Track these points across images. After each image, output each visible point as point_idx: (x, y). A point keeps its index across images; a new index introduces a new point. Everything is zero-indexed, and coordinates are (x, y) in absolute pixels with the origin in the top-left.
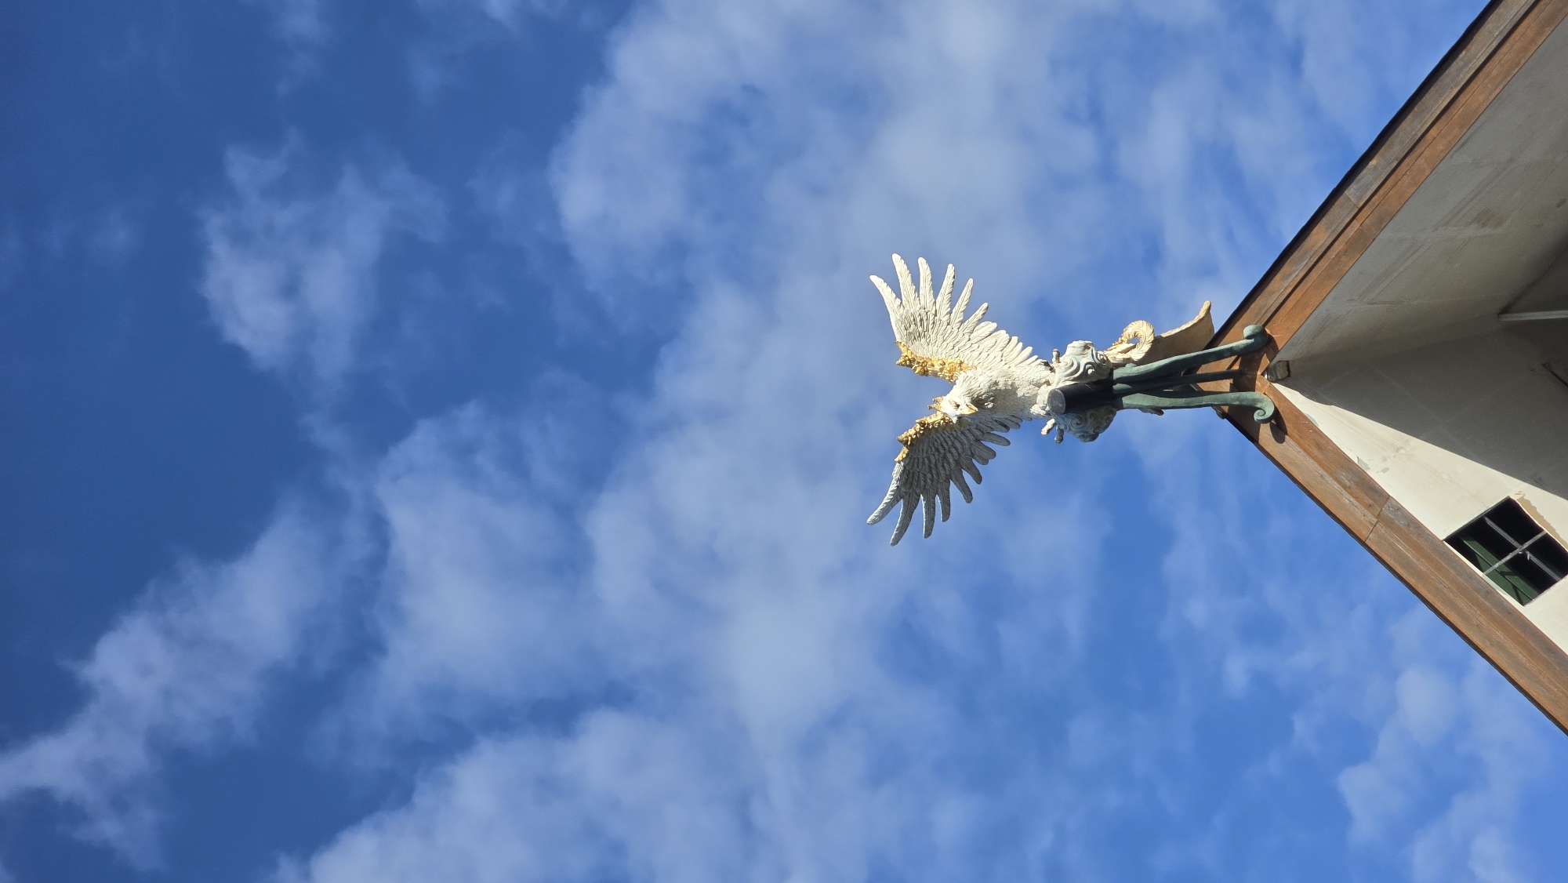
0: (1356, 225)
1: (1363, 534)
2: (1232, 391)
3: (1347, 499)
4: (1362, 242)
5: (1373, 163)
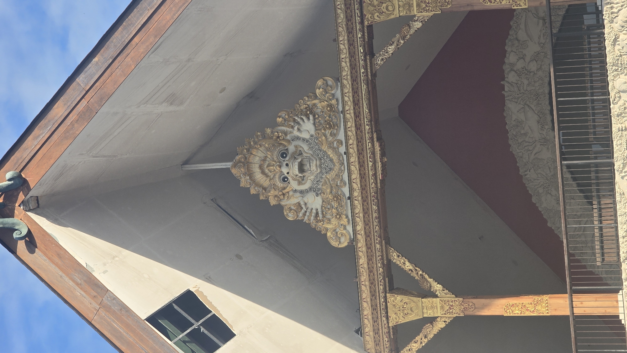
3: (79, 292)
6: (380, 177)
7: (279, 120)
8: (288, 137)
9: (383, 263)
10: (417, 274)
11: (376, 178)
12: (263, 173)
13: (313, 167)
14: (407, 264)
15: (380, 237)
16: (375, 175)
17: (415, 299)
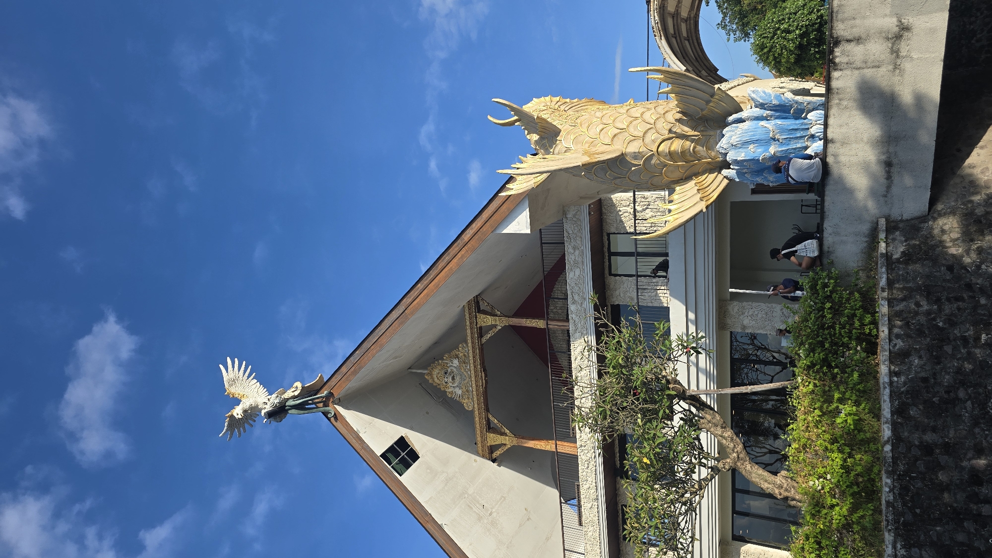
0: (353, 368)
1: (359, 451)
2: (323, 407)
3: (354, 441)
4: (355, 373)
5: (357, 352)
6: (484, 386)
7: (445, 358)
8: (448, 365)
9: (485, 420)
10: (499, 425)
11: (483, 387)
12: (438, 379)
13: (457, 379)
14: (496, 420)
15: (484, 410)
16: (482, 385)
17: (498, 436)
